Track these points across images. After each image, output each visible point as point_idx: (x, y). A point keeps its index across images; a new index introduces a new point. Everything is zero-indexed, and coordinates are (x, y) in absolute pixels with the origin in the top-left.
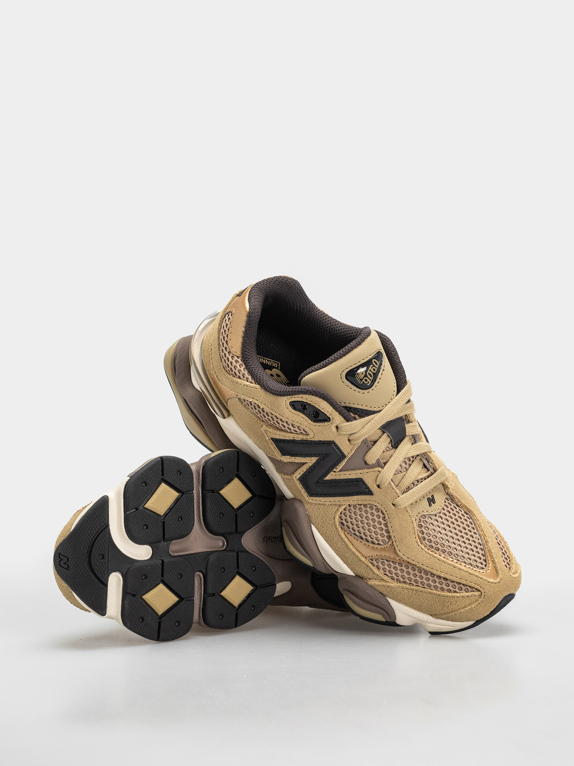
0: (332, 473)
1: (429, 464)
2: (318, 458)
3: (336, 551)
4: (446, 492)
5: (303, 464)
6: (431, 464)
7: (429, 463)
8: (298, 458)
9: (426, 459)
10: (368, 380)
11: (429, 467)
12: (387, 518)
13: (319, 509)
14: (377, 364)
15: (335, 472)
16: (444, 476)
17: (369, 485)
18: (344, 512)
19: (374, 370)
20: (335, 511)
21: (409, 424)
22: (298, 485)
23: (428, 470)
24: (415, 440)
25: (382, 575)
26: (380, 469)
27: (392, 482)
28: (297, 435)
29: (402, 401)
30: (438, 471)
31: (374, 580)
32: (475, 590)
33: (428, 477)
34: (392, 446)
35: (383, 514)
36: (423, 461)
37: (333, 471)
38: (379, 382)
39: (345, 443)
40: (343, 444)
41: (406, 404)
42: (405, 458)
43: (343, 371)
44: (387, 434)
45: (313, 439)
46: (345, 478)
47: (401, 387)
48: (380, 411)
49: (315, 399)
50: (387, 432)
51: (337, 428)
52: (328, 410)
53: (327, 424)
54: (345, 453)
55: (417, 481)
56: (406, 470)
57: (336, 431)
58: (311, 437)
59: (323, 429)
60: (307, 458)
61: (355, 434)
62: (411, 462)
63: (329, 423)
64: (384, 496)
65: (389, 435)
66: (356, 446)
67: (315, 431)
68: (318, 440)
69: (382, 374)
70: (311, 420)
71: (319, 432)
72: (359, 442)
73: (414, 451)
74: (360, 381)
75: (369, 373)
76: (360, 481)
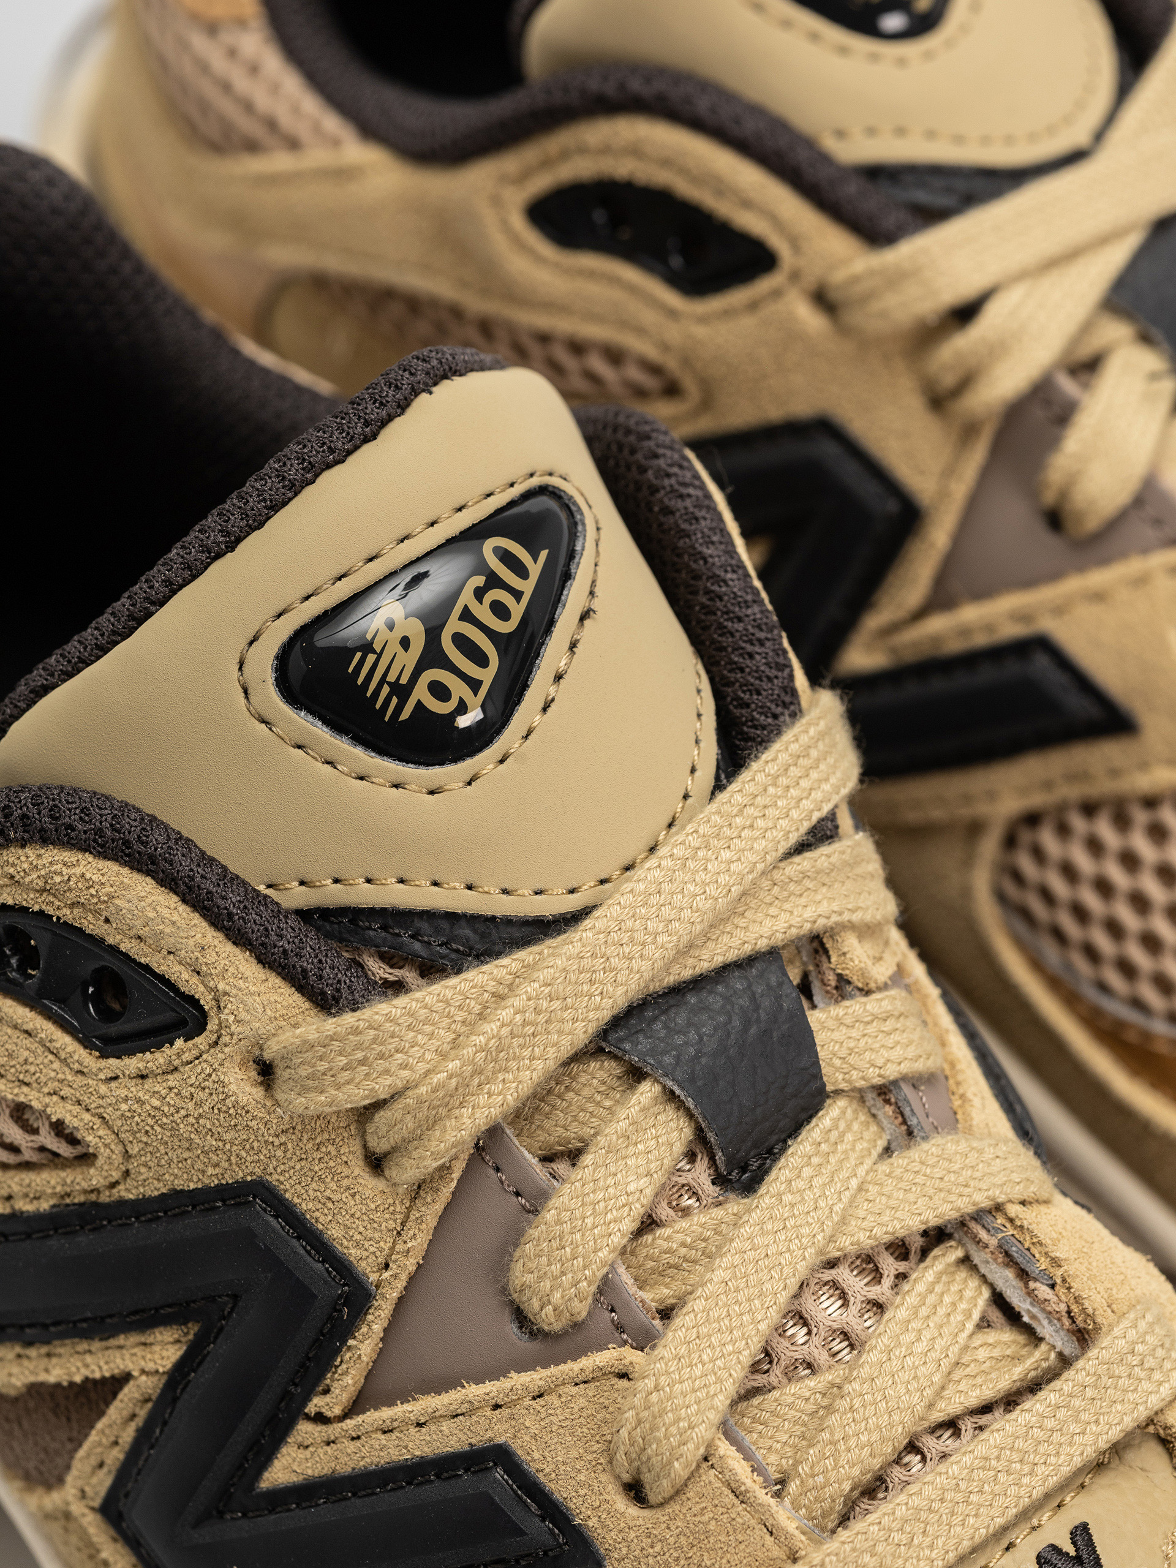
0: (304, 1429)
1: (1030, 1293)
2: (189, 1328)
5: (105, 1390)
6: (1043, 1291)
7: (1032, 1285)
8: (63, 1349)
9: (1010, 1260)
10: (458, 689)
11: (1035, 1310)
14: (521, 571)
15: (320, 1419)
16: (1157, 1376)
17: (561, 1489)
19: (500, 610)
21: (847, 1003)
23: (1034, 1337)
24: (904, 1122)
26: (631, 1356)
27: (724, 1448)
28: (28, 1177)
29: (757, 833)
30: (1105, 1341)
33: (1034, 1387)
34: (719, 1180)
36: (984, 1278)
37: (308, 1417)
38: (553, 700)
39: (345, 1182)
40: (335, 1197)
41: (797, 859)
42: (832, 1264)
43: (251, 643)
44: (657, 1088)
45: (127, 1190)
46: (395, 1458)
47: (755, 727)
48: (585, 913)
49: (65, 871)
50: (650, 1072)
51: (266, 1071)
52: (172, 940)
53: (186, 1057)
54: (363, 1264)
55: (951, 1425)
56: (846, 1343)
57: (259, 1093)
58: (114, 1174)
59: (171, 1099)
60: (121, 1340)
61: (399, 1105)
62: (887, 1282)
63: (201, 1041)
64: (682, 1562)
65: (672, 1092)
66: (429, 1200)
67: (126, 1127)
68: (164, 1191)
69: (573, 646)
70: (86, 1043)
71: (150, 1121)
72: (444, 1170)
73: (892, 1203)
74: (395, 700)
75: (460, 640)
76: (495, 1464)
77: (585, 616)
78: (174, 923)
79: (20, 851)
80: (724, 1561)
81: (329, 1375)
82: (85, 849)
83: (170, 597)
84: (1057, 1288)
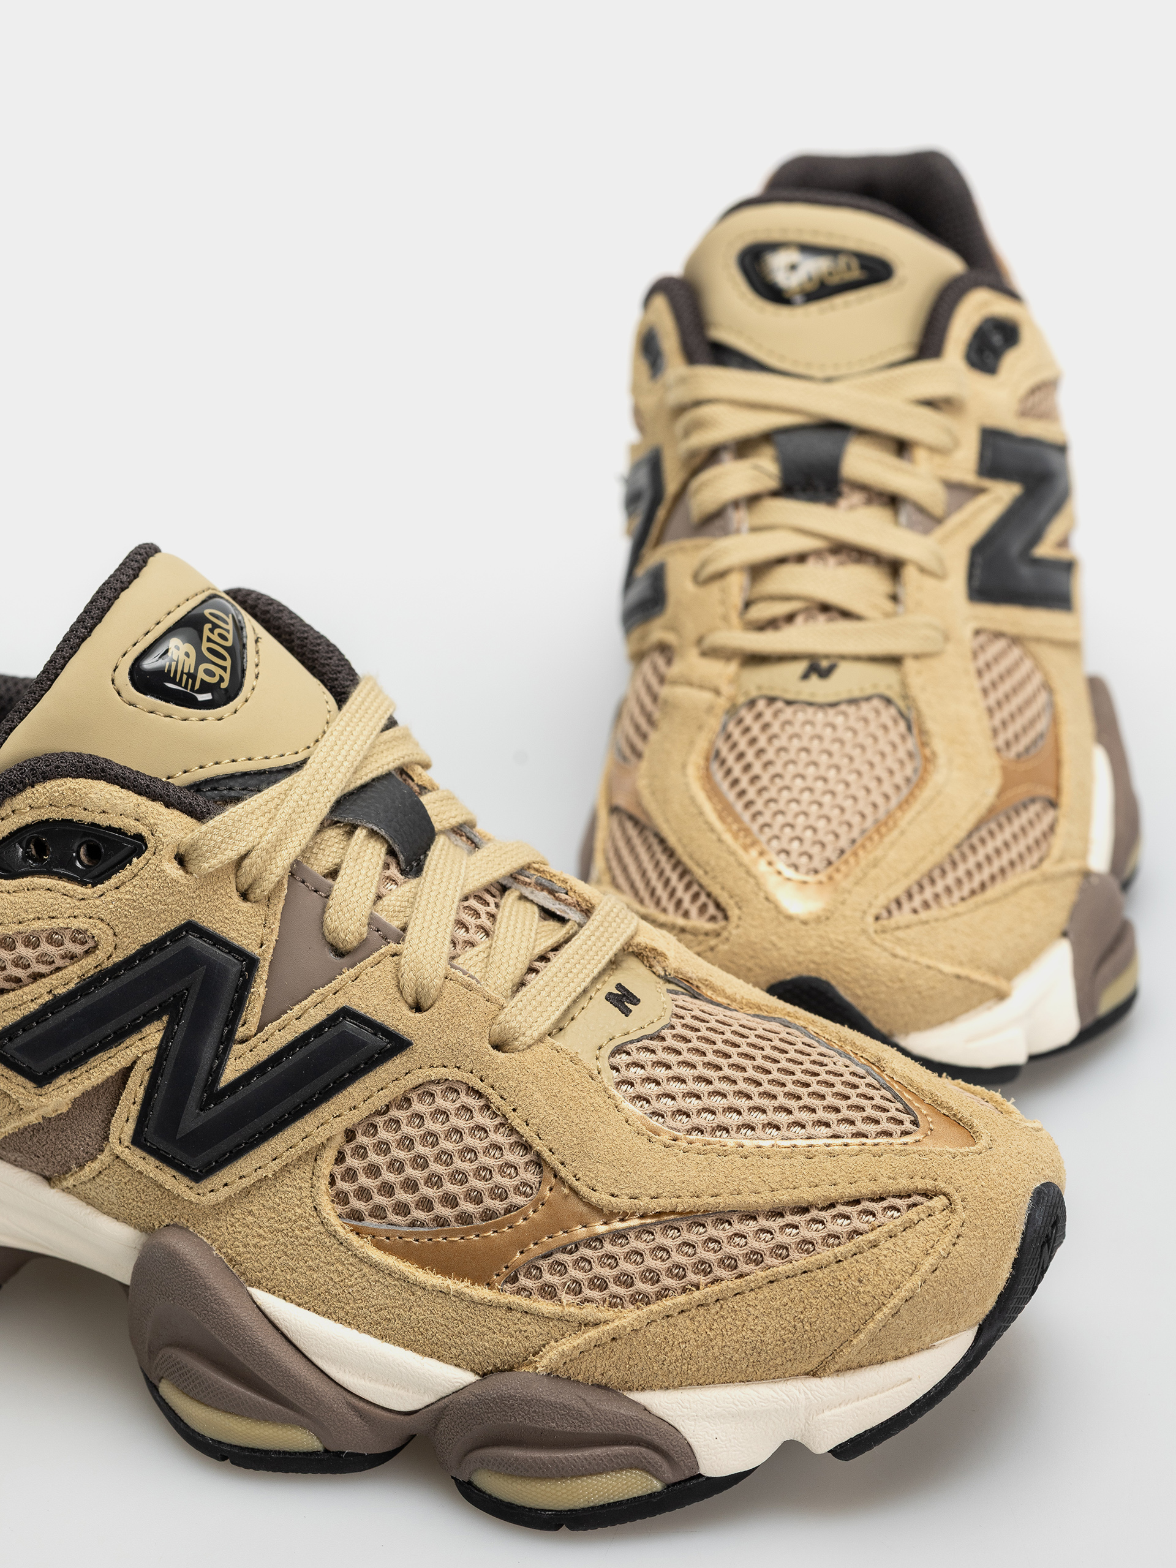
0: (236, 1049)
1: (558, 899)
2: (165, 1018)
3: (372, 1328)
4: (659, 976)
5: (125, 1074)
6: (563, 896)
7: (557, 895)
8: (98, 1061)
9: (543, 888)
10: (218, 671)
11: (561, 908)
12: (496, 1100)
13: (250, 1212)
14: (224, 621)
15: (244, 1039)
17: (381, 1017)
18: (339, 1170)
19: (223, 638)
20: (308, 1185)
21: (429, 794)
22: (141, 1165)
23: (563, 920)
24: (471, 842)
25: (572, 1309)
26: (393, 946)
27: (453, 971)
28: (60, 972)
29: (365, 723)
30: (597, 911)
31: (553, 1343)
32: (919, 1199)
33: (571, 937)
34: (403, 872)
35: (479, 1095)
36: (532, 902)
37: (236, 1041)
38: (258, 673)
39: (232, 907)
40: (229, 917)
41: (387, 732)
42: (466, 899)
43: (115, 670)
44: (364, 832)
45: (117, 957)
46: (290, 1040)
47: (344, 687)
48: (304, 762)
49: (59, 789)
50: (359, 823)
51: (181, 860)
52: (122, 807)
53: (141, 865)
54: (250, 947)
55: (544, 958)
56: (484, 934)
57: (181, 872)
58: (109, 948)
59: (138, 891)
60: (128, 1042)
61: (254, 853)
62: (492, 905)
63: (146, 855)
64: (451, 1027)
65: (372, 830)
66: (276, 902)
67: (114, 918)
68: (138, 948)
69: (257, 652)
70: (83, 884)
71: (127, 908)
72: (279, 883)
73: (483, 869)
74: (190, 681)
75: (210, 650)
76: (344, 1018)
77: (257, 641)
78: (120, 798)
79: (33, 789)
80: (471, 1018)
81: (244, 1013)
82: (66, 776)
83: (65, 665)
84: (569, 893)
